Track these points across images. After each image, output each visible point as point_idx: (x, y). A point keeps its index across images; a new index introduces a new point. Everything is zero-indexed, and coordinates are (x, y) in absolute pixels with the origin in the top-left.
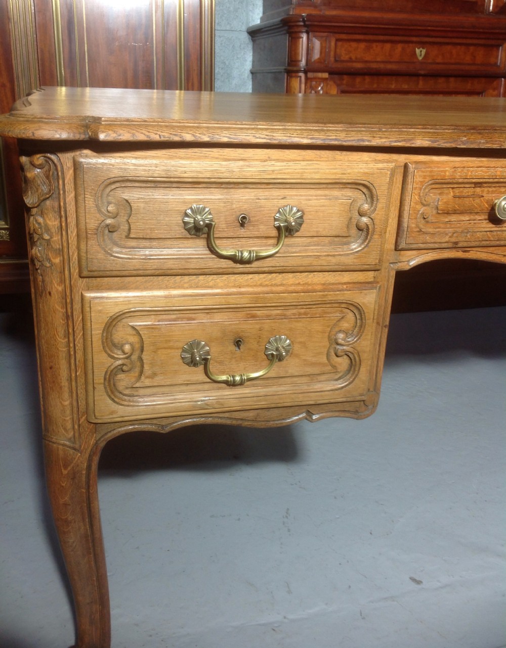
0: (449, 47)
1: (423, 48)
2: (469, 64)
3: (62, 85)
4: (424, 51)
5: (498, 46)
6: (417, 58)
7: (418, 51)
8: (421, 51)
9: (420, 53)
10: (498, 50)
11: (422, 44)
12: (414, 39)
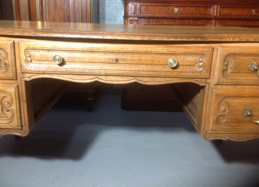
0: (188, 8)
1: (177, 8)
2: (198, 14)
3: (39, 21)
4: (177, 10)
5: (210, 7)
6: (174, 12)
7: (175, 9)
8: (176, 9)
9: (176, 10)
10: (210, 8)
11: (177, 7)
12: (172, 5)
